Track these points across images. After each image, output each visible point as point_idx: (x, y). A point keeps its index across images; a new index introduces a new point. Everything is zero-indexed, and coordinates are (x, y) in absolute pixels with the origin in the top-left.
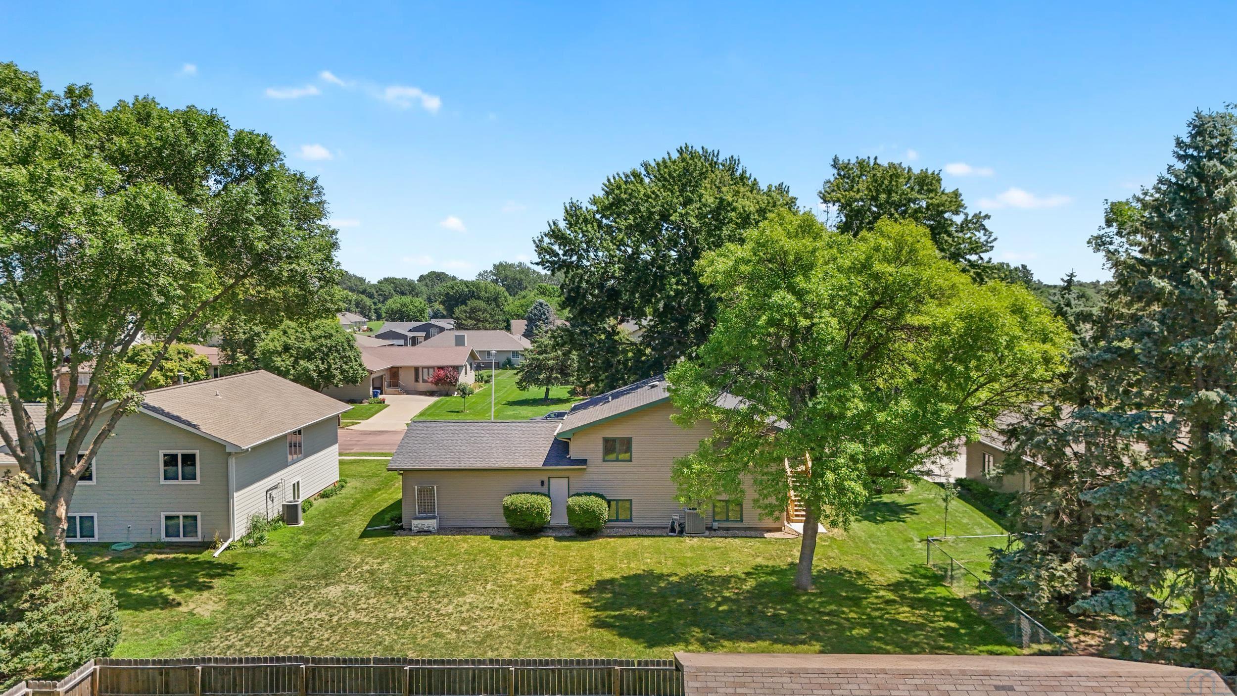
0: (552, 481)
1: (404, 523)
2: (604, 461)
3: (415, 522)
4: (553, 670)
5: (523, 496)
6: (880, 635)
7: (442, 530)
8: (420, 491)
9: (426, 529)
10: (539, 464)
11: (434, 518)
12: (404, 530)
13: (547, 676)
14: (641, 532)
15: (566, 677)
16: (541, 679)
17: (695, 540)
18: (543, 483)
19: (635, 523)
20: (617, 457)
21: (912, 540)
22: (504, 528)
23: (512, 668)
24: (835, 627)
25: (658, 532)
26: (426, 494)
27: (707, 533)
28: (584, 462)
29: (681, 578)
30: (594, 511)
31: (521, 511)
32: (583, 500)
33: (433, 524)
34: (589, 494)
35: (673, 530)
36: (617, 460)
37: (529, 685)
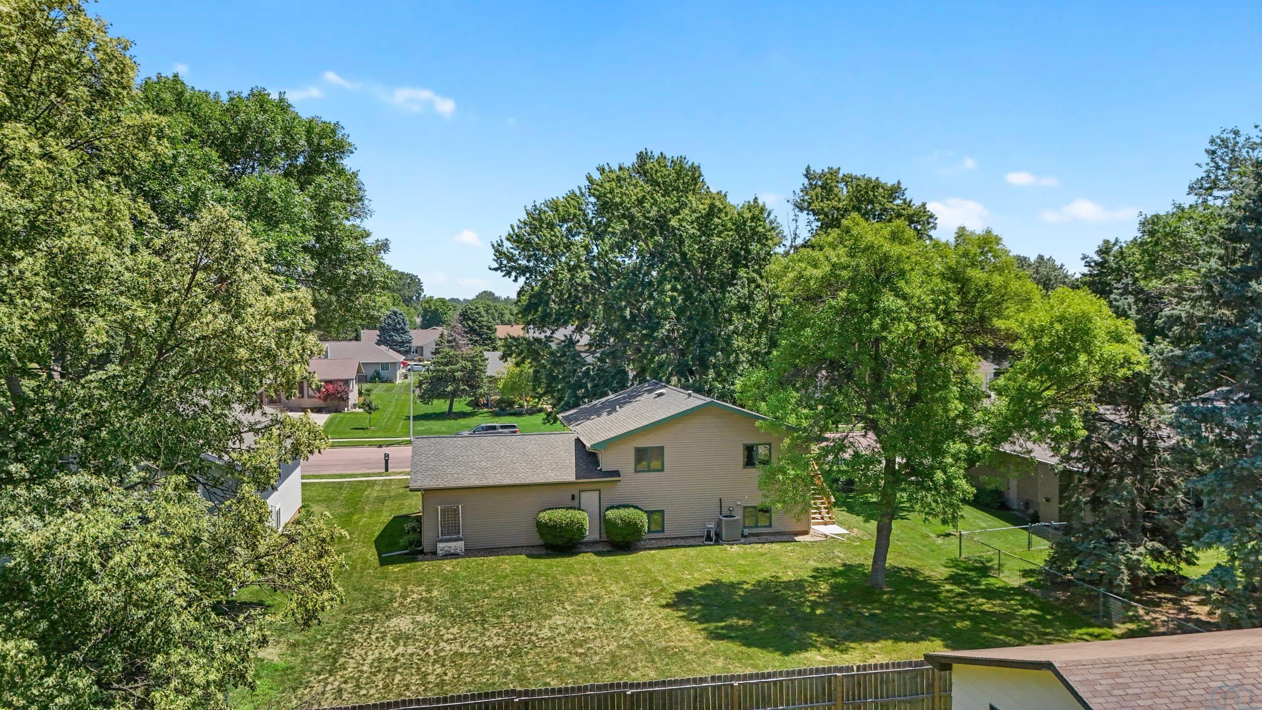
0: (583, 494)
1: (426, 545)
2: (636, 471)
3: (440, 545)
4: (775, 682)
5: (559, 511)
6: (983, 626)
7: (469, 552)
8: (443, 511)
9: (452, 551)
10: (572, 478)
11: (461, 540)
12: (425, 554)
13: (769, 688)
14: (676, 542)
15: (788, 687)
16: (763, 691)
17: (735, 547)
18: (573, 497)
19: (668, 533)
20: (649, 466)
21: (928, 537)
22: (539, 546)
23: (736, 684)
24: (937, 621)
25: (692, 542)
26: (450, 514)
27: (743, 540)
28: (616, 473)
29: (754, 585)
30: (636, 523)
31: (561, 527)
32: (623, 512)
33: (460, 545)
34: (628, 506)
35: (709, 538)
36: (649, 470)
37: (751, 699)
